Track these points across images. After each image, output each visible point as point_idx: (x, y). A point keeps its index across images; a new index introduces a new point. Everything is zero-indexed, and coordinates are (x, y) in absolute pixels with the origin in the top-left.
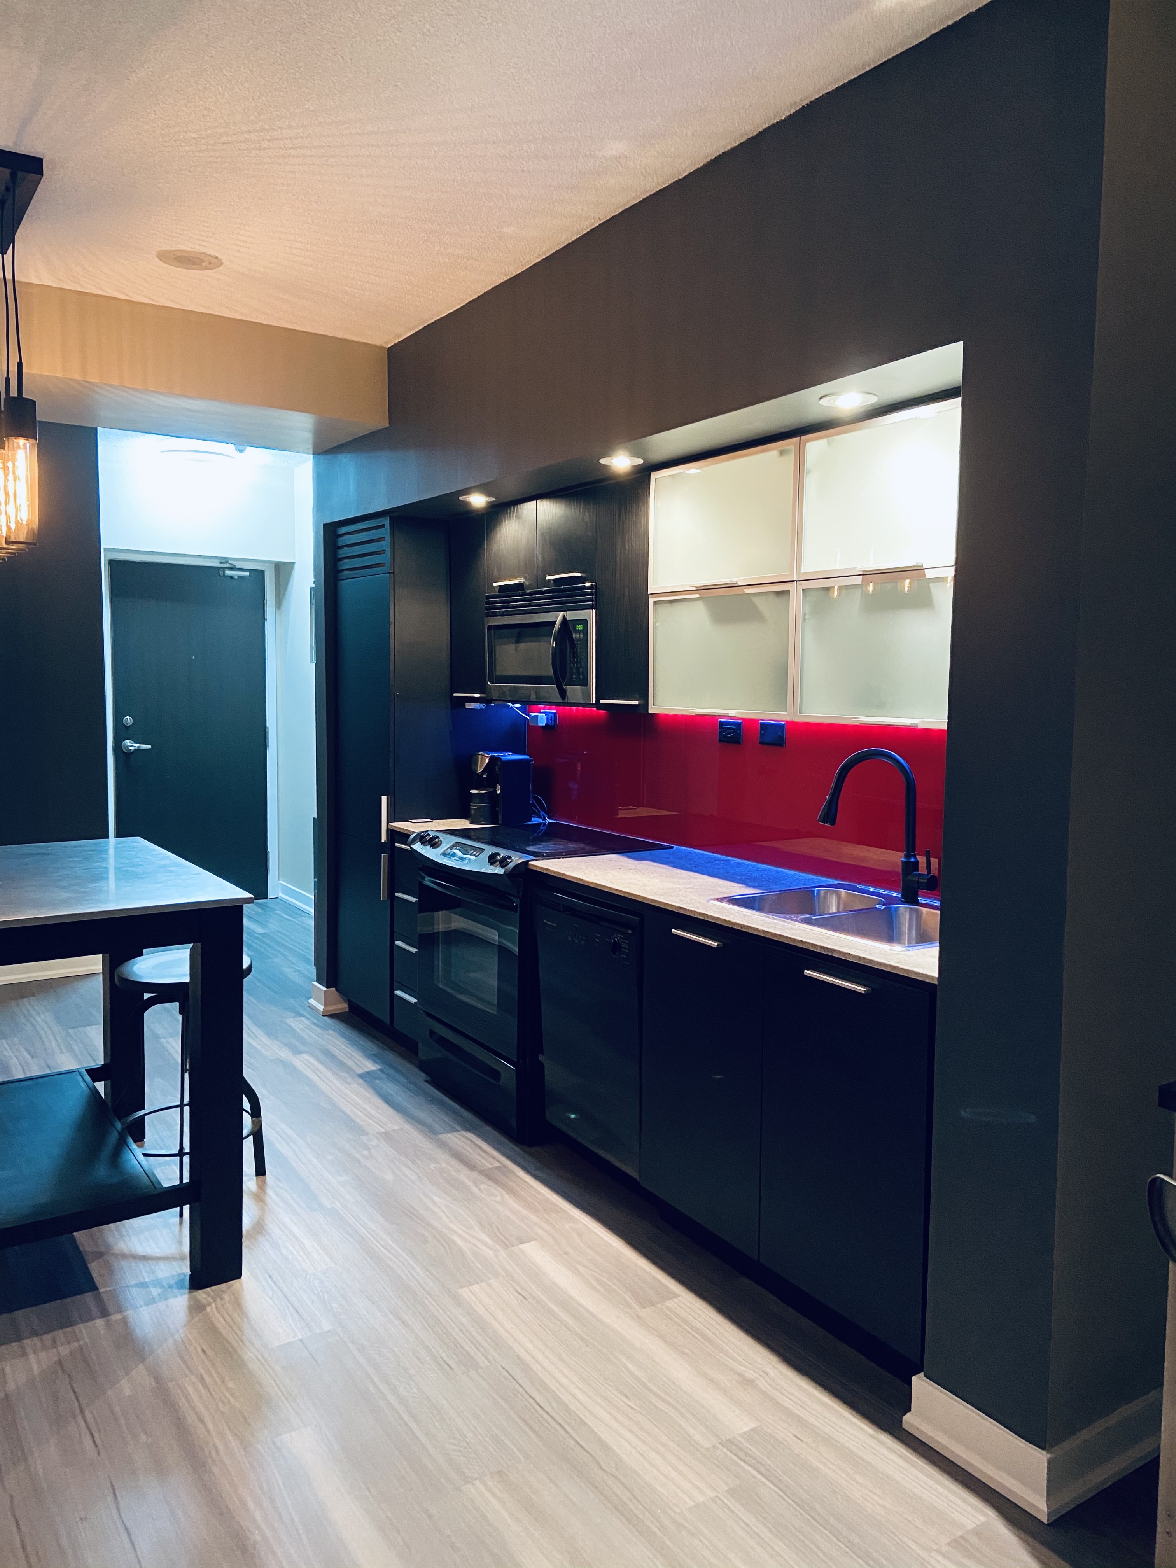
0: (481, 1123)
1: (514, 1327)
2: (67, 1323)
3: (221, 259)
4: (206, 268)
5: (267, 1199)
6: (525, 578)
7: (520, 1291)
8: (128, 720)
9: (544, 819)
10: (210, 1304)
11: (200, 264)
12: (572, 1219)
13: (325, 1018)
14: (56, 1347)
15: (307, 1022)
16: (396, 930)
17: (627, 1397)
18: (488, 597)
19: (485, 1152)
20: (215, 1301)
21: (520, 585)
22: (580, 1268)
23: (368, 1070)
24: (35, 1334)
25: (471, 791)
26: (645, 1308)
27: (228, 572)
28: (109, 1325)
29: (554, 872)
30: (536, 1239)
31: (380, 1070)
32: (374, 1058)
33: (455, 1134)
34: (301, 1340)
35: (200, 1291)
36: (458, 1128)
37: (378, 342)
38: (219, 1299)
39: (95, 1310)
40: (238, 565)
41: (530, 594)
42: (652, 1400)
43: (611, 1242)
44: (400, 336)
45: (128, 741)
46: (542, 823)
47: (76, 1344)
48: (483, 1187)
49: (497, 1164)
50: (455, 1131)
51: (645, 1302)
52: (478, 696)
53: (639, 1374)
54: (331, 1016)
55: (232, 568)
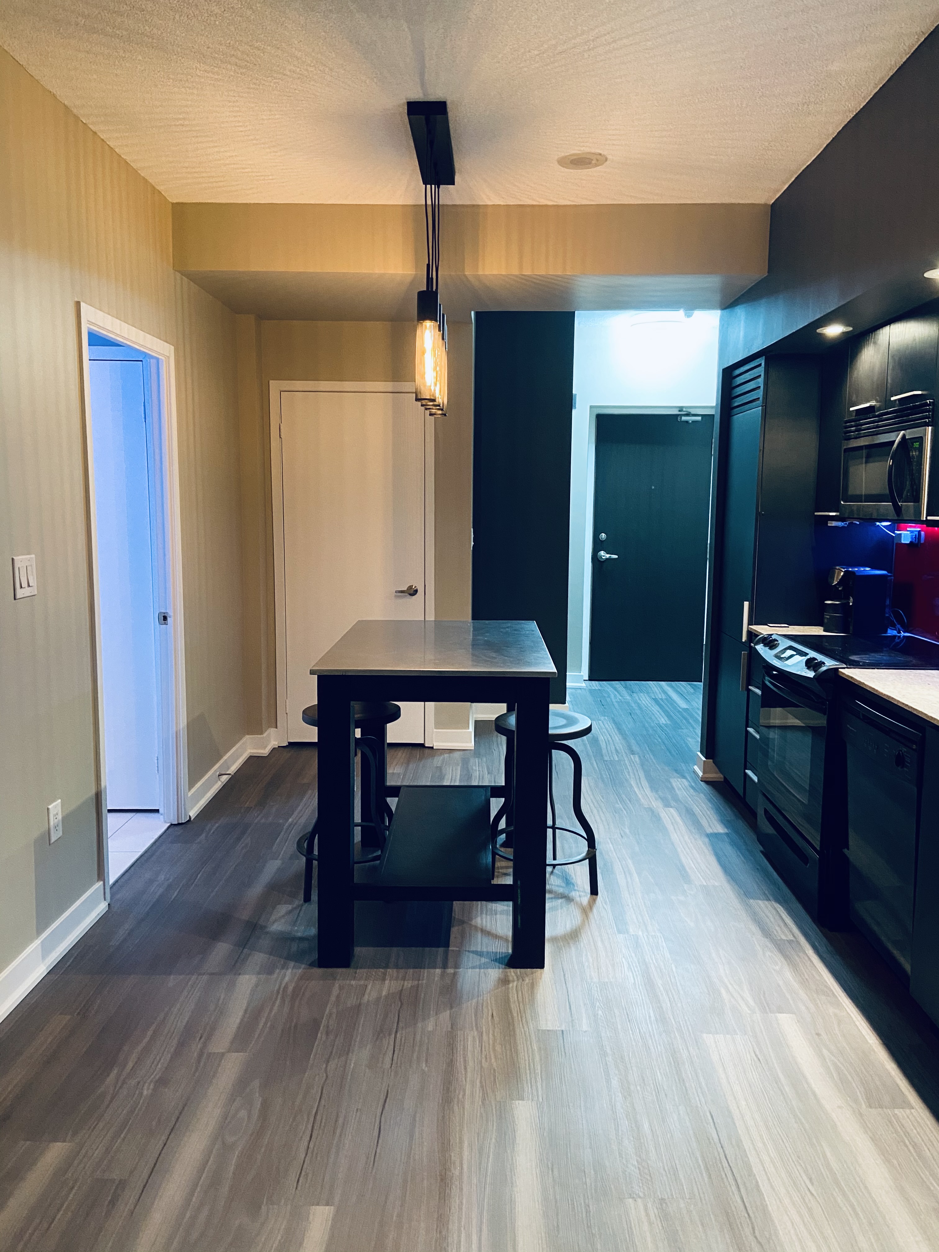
0: (793, 898)
1: (737, 1082)
2: (419, 965)
3: (604, 155)
4: (596, 165)
5: (591, 915)
6: (877, 401)
7: (758, 1053)
8: (603, 536)
9: (899, 633)
10: (513, 981)
11: (590, 163)
12: (838, 1005)
13: (702, 783)
14: (404, 980)
15: (686, 783)
16: (750, 718)
17: (811, 1180)
18: (847, 422)
19: (785, 924)
20: (518, 980)
21: (871, 408)
22: (825, 1052)
23: (716, 831)
24: (397, 967)
25: (826, 602)
26: (871, 1107)
27: (684, 418)
28: (442, 976)
29: (857, 681)
30: (795, 1014)
31: (727, 834)
32: (725, 822)
33: (766, 902)
34: (562, 1031)
35: (512, 970)
36: (771, 898)
37: (762, 201)
38: (521, 980)
39: (439, 960)
40: (693, 411)
41: (878, 416)
42: (834, 1193)
43: (867, 1037)
44: (778, 191)
45: (602, 552)
46: (897, 636)
47: (416, 982)
48: (768, 953)
49: (791, 938)
50: (767, 900)
51: (873, 1101)
52: (834, 514)
53: (834, 1165)
54: (707, 782)
55: (688, 415)
